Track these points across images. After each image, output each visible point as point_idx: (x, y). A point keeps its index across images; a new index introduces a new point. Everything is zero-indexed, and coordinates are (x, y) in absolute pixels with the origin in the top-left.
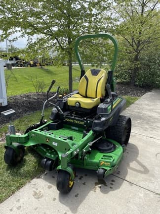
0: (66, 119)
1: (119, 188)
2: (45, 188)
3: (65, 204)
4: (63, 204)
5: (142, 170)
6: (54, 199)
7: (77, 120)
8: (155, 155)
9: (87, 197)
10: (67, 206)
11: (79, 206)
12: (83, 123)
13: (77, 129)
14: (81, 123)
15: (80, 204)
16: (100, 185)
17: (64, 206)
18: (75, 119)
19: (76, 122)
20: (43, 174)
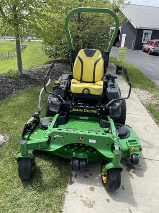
0: (74, 110)
1: (147, 167)
2: (88, 192)
3: (121, 202)
4: (119, 201)
5: (147, 145)
6: (108, 201)
7: (87, 109)
8: (145, 130)
9: (132, 186)
10: (124, 202)
11: (133, 198)
12: (96, 112)
13: (87, 118)
14: (94, 111)
15: (133, 195)
16: (132, 171)
17: (123, 203)
18: (85, 108)
19: (88, 111)
20: (73, 178)
